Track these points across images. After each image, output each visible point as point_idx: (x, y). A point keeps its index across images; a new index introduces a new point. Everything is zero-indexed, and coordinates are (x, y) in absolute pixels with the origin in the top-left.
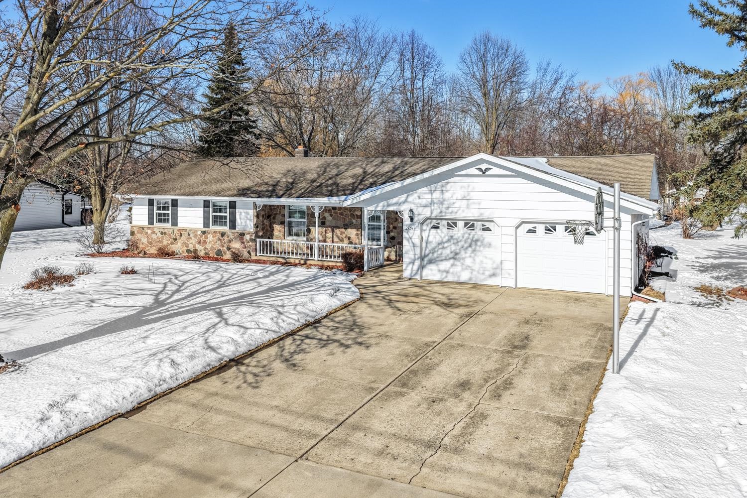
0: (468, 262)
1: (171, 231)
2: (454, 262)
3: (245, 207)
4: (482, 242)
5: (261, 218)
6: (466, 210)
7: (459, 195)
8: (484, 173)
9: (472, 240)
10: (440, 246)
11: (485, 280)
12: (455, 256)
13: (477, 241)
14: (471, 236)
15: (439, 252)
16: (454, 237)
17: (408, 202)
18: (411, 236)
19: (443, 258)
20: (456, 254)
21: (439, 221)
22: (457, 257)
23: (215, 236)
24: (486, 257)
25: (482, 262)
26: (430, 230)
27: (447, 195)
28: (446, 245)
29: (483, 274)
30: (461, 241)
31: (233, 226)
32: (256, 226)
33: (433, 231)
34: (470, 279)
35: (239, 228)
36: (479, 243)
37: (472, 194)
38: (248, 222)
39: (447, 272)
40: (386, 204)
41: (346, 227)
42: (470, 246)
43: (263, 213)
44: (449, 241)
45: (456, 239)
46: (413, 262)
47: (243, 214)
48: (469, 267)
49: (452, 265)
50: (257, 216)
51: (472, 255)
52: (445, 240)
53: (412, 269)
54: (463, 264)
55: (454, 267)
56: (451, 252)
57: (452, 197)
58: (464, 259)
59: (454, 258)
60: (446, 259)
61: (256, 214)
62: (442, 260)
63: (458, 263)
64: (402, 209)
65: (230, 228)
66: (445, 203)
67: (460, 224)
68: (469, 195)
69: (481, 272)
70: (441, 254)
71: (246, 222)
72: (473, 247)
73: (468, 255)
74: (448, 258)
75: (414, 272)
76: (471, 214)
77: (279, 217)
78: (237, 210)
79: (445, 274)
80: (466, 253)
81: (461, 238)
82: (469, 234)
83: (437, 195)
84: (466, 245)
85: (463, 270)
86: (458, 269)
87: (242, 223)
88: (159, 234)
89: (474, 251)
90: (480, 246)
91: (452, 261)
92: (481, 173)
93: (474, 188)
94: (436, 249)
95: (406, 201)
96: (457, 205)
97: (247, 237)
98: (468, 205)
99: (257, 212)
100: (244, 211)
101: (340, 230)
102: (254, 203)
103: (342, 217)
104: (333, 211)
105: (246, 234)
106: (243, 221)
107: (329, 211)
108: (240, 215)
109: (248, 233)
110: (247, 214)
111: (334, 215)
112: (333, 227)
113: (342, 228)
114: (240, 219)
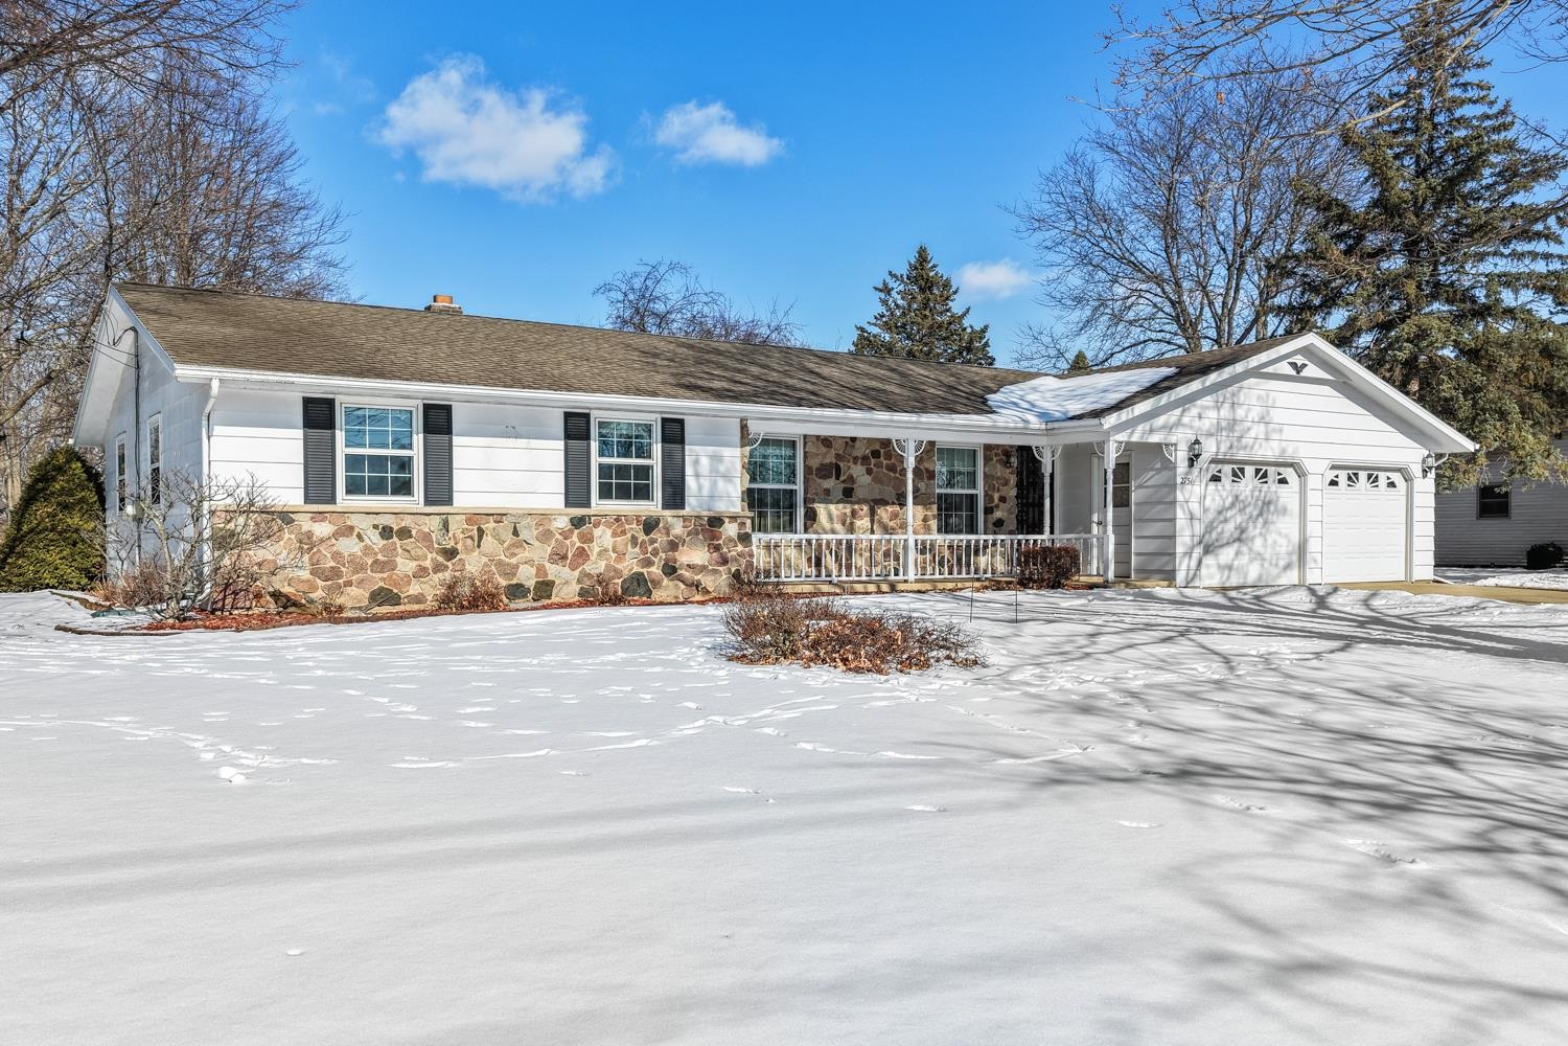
0: (1258, 544)
1: (436, 522)
2: (1239, 547)
3: (714, 438)
4: (1276, 506)
6: (1264, 443)
7: (1255, 414)
8: (1298, 372)
9: (1264, 503)
10: (1222, 518)
11: (1278, 576)
12: (1240, 537)
13: (1269, 503)
14: (1263, 494)
15: (1219, 530)
16: (1241, 498)
17: (1183, 425)
18: (1187, 496)
19: (1225, 541)
20: (1242, 532)
21: (1220, 466)
22: (1244, 536)
23: (624, 533)
24: (1280, 534)
25: (1275, 542)
26: (1207, 485)
27: (1240, 413)
28: (1229, 514)
29: (1277, 565)
30: (1249, 504)
31: (675, 496)
33: (1212, 486)
34: (1260, 578)
35: (692, 505)
36: (1272, 508)
37: (1272, 411)
38: (721, 483)
39: (1230, 568)
40: (1148, 428)
41: (902, 500)
42: (1260, 514)
44: (1233, 505)
45: (1242, 501)
46: (1189, 554)
47: (705, 461)
48: (1259, 554)
49: (1237, 553)
51: (1263, 531)
52: (1227, 504)
53: (1188, 566)
54: (1251, 550)
55: (1240, 557)
56: (1236, 529)
57: (1247, 416)
58: (1253, 538)
59: (1239, 540)
60: (1228, 543)
61: (746, 460)
62: (1221, 546)
63: (1244, 549)
64: (1173, 439)
65: (666, 506)
66: (1237, 428)
67: (1250, 470)
68: (1268, 413)
69: (1274, 562)
70: (1222, 532)
71: (714, 484)
72: (1265, 516)
73: (1257, 531)
74: (1231, 540)
75: (1191, 573)
76: (1267, 452)
78: (686, 447)
79: (1226, 573)
80: (1255, 527)
81: (1249, 499)
82: (1260, 491)
83: (1225, 412)
84: (1255, 513)
85: (1251, 561)
86: (1244, 559)
87: (700, 488)
88: (374, 538)
89: (1266, 522)
90: (1273, 514)
91: (1236, 545)
92: (1294, 373)
93: (1274, 401)
94: (1215, 524)
95: (1178, 424)
96: (1252, 434)
97: (730, 530)
98: (1267, 433)
100: (711, 449)
101: (890, 509)
102: (744, 428)
103: (893, 475)
104: (873, 460)
105: (727, 520)
106: (706, 483)
107: (865, 459)
108: (696, 462)
109: (733, 518)
110: (716, 459)
111: (875, 469)
112: (872, 501)
113: (893, 503)
114: (697, 475)
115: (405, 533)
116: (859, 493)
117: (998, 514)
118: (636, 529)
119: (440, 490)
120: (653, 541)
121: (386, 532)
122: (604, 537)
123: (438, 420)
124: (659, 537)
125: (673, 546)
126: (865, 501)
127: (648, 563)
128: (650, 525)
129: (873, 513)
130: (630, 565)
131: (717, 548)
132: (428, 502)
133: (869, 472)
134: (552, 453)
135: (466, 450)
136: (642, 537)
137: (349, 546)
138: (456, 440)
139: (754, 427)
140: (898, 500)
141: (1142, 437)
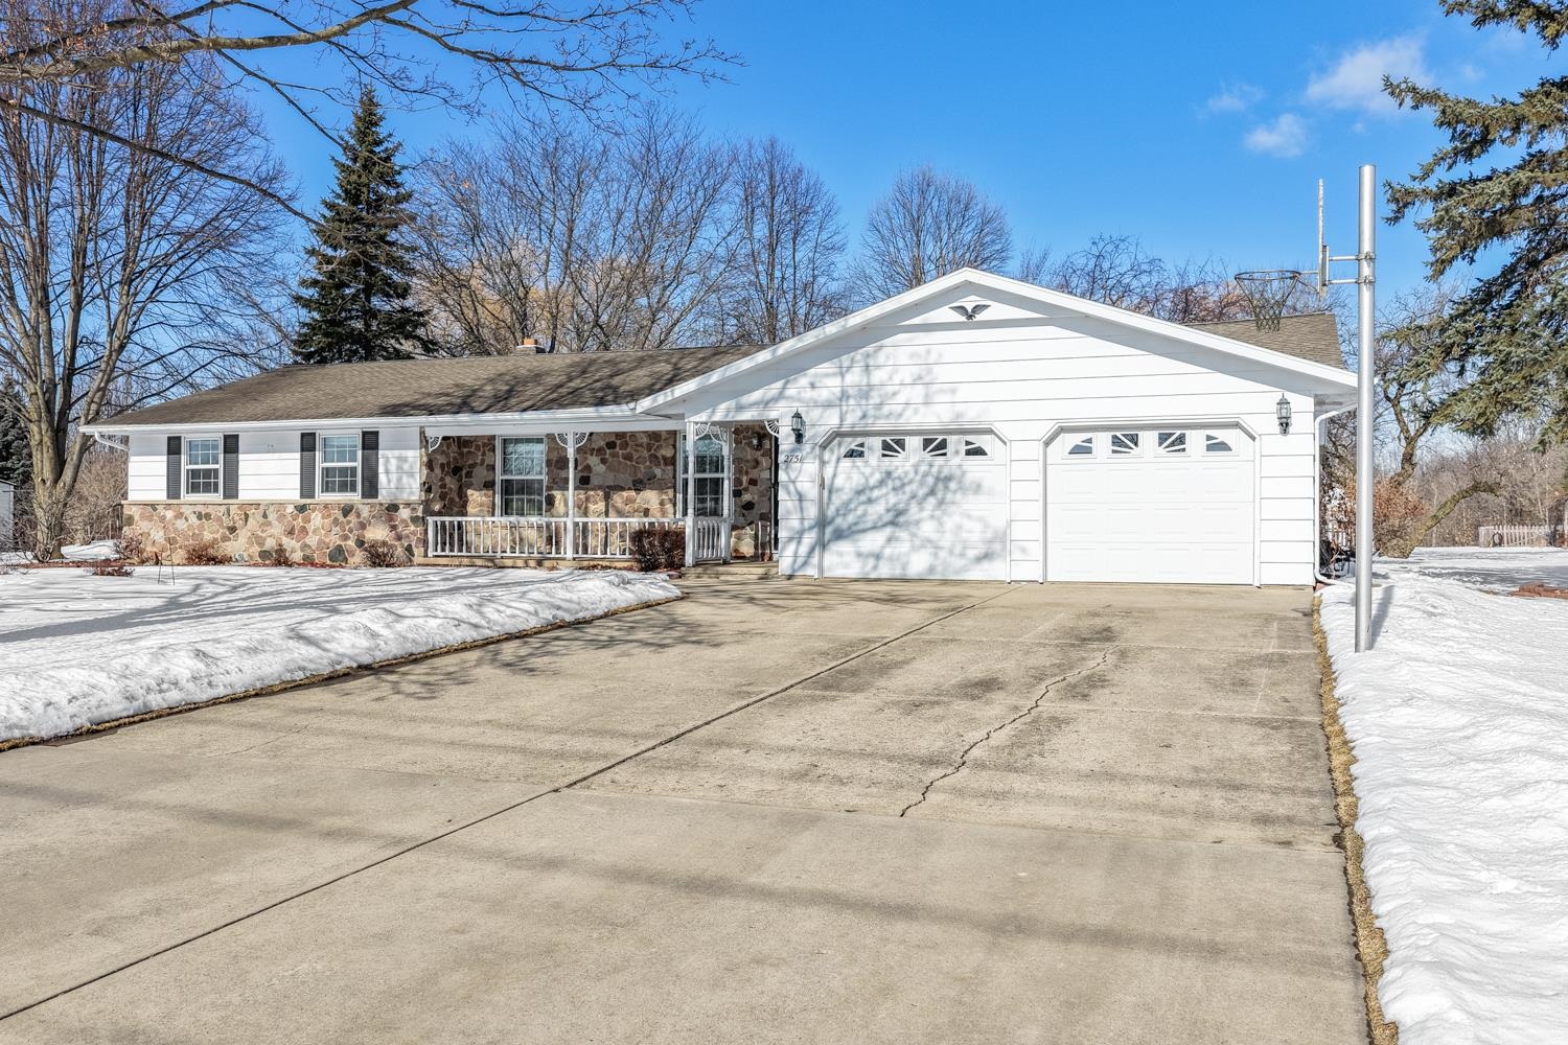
0: (928, 529)
1: (223, 508)
2: (894, 532)
3: (400, 444)
4: (960, 482)
5: (438, 471)
6: (922, 409)
7: (906, 374)
8: (970, 317)
9: (938, 479)
10: (863, 498)
11: (964, 569)
12: (896, 518)
13: (948, 479)
14: (935, 470)
15: (860, 511)
16: (895, 475)
17: (787, 398)
18: (793, 477)
19: (869, 525)
20: (900, 513)
21: (859, 440)
22: (901, 519)
23: (329, 516)
24: (969, 517)
25: (959, 528)
26: (838, 460)
27: (877, 377)
28: (876, 493)
29: (962, 555)
30: (911, 482)
31: (371, 489)
32: (427, 488)
33: (846, 463)
34: (931, 570)
35: (384, 496)
36: (953, 485)
37: (936, 369)
38: (405, 479)
39: (878, 557)
40: (733, 405)
41: (638, 485)
42: (932, 492)
43: (442, 459)
44: (882, 483)
45: (899, 478)
46: (798, 536)
47: (395, 461)
48: (930, 541)
49: (889, 540)
50: (430, 465)
51: (938, 513)
52: (872, 481)
53: (796, 552)
54: (913, 535)
55: (893, 544)
56: (888, 511)
57: (890, 378)
58: (918, 522)
59: (893, 523)
60: (874, 528)
61: (425, 459)
62: (864, 531)
63: (903, 534)
64: (773, 415)
65: (364, 496)
66: (874, 394)
67: (914, 443)
68: (929, 372)
69: (957, 550)
70: (864, 514)
71: (400, 479)
72: (940, 495)
73: (925, 514)
74: (880, 524)
75: (800, 561)
76: (932, 418)
77: (481, 473)
78: (380, 452)
79: (871, 562)
80: (922, 509)
81: (911, 475)
82: (931, 466)
83: (854, 377)
84: (922, 492)
85: (914, 549)
86: (903, 547)
87: (389, 481)
88: (193, 519)
89: (941, 503)
90: (955, 492)
91: (888, 530)
92: (963, 319)
93: (940, 355)
94: (852, 506)
95: (780, 396)
96: (901, 398)
97: (405, 514)
98: (927, 395)
99: (428, 455)
100: (397, 453)
101: (625, 494)
102: (422, 433)
103: (629, 463)
104: (608, 451)
105: (401, 506)
106: (394, 477)
107: (600, 451)
108: (387, 460)
109: (408, 505)
110: (402, 459)
111: (610, 460)
112: (608, 487)
113: (629, 489)
114: (387, 472)
115: (208, 516)
116: (595, 481)
117: (747, 497)
118: (338, 514)
119: (231, 491)
120: (349, 522)
121: (200, 516)
122: (317, 519)
123: (231, 444)
124: (352, 517)
125: (363, 526)
126: (600, 487)
127: (346, 538)
128: (347, 510)
129: (607, 497)
130: (334, 540)
131: (394, 528)
132: (225, 497)
133: (603, 461)
134: (293, 461)
135: (247, 463)
136: (341, 519)
137: (181, 524)
138: (241, 457)
139: (430, 433)
140: (634, 485)
141: (727, 415)
